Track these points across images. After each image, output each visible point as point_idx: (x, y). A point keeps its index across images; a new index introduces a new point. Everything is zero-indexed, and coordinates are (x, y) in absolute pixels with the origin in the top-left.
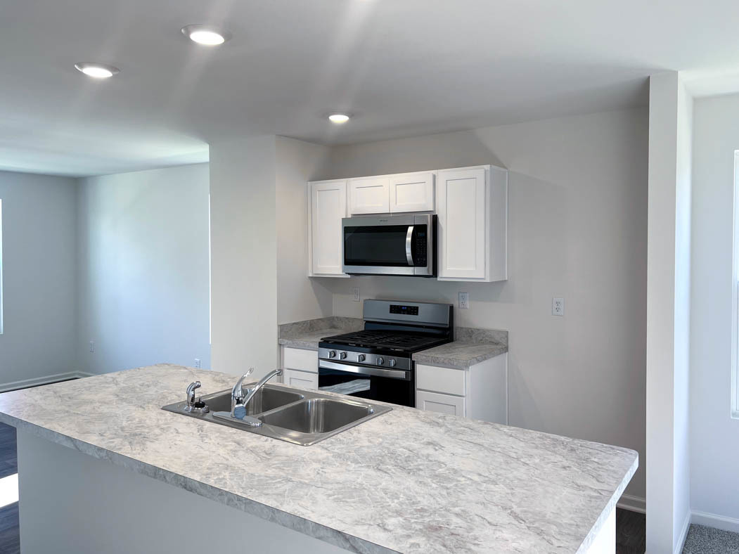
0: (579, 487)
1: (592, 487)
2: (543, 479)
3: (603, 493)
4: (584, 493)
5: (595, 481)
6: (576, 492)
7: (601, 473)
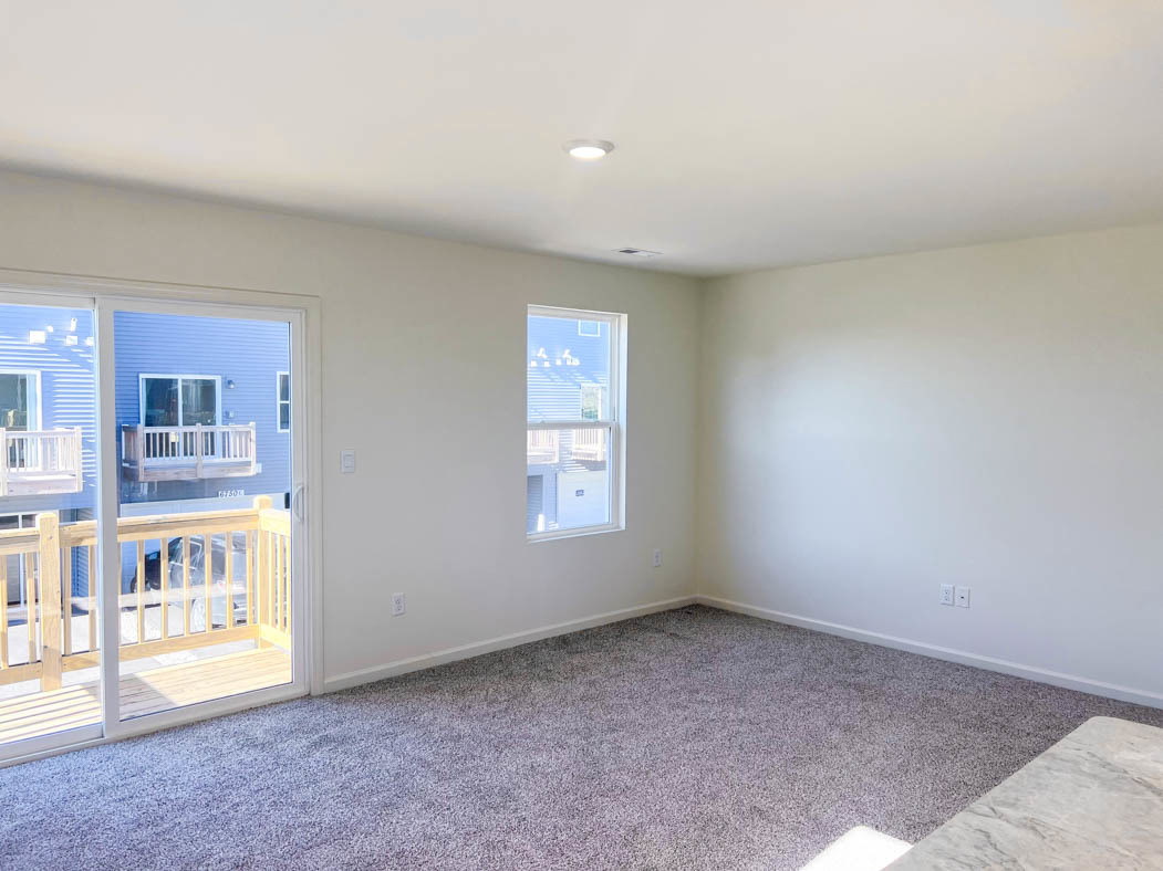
0: (1032, 826)
1: (1004, 823)
2: (1111, 850)
3: (988, 809)
4: (1026, 814)
5: (995, 835)
6: (1042, 817)
7: (973, 852)
